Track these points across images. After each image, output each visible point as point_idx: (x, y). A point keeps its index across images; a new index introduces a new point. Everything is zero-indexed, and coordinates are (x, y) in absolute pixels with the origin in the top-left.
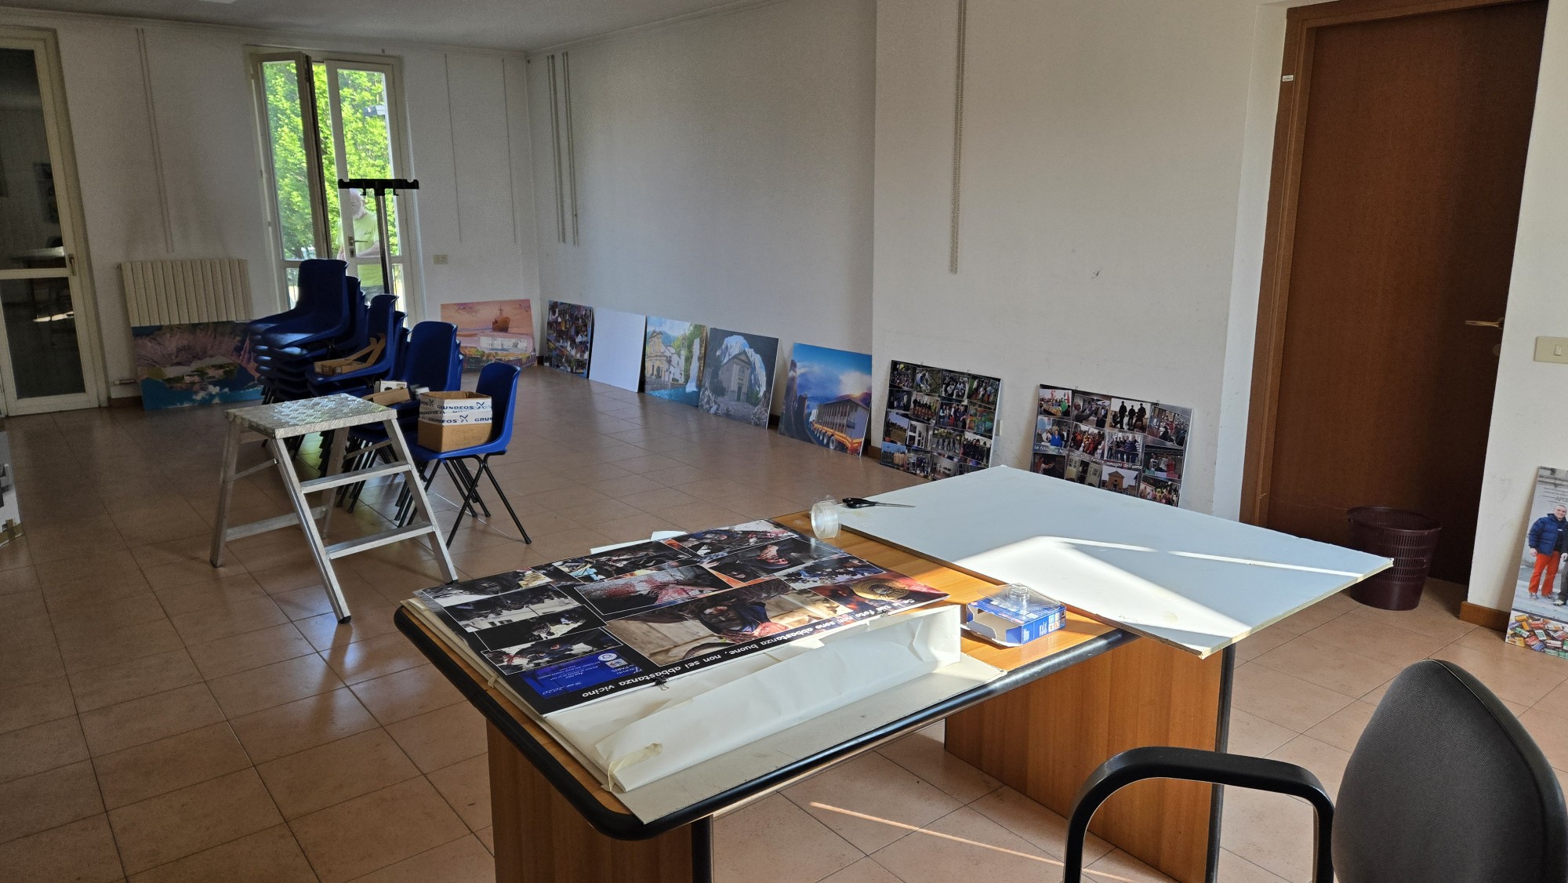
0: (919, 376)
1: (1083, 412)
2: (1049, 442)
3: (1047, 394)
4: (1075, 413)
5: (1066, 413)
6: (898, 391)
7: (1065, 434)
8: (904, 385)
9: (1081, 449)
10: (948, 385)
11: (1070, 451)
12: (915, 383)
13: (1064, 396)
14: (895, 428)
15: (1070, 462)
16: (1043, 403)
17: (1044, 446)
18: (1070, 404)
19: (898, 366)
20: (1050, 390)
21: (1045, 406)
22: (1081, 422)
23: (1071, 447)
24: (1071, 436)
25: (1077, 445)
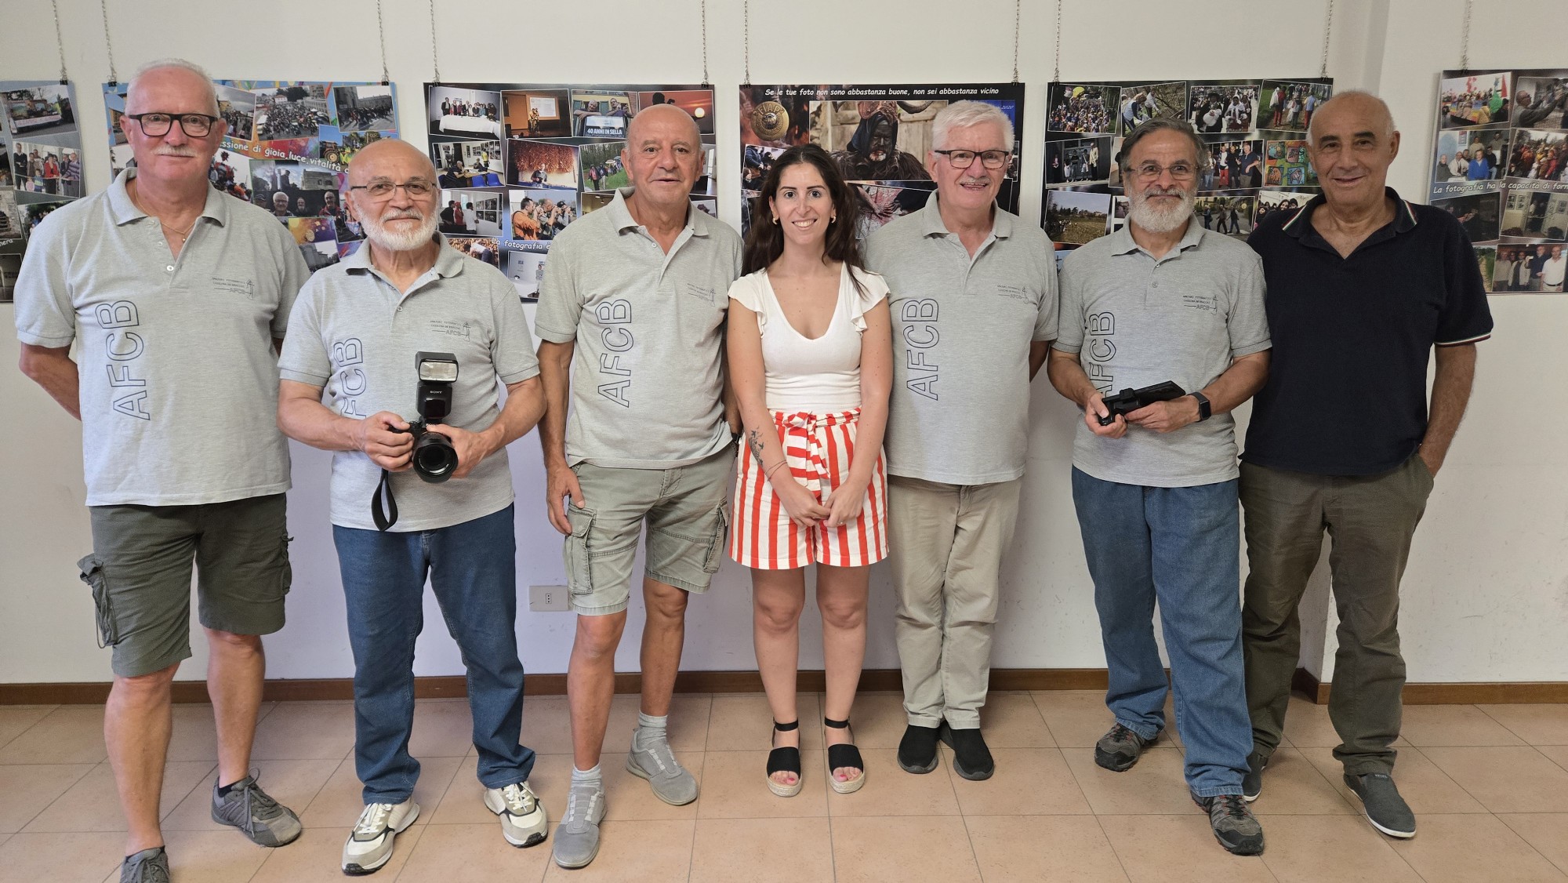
0: (1126, 106)
1: (1537, 105)
2: (1465, 174)
3: (1458, 87)
4: (1518, 111)
5: (1501, 115)
6: (1075, 144)
7: (1498, 154)
8: (1087, 129)
9: (1533, 173)
10: (1205, 109)
11: (1508, 182)
12: (1119, 118)
13: (1496, 84)
14: (1074, 219)
15: (1510, 201)
16: (1449, 105)
17: (1452, 185)
18: (1508, 98)
19: (1067, 94)
20: (1465, 79)
21: (1454, 110)
22: (1531, 125)
23: (1510, 173)
24: (1510, 155)
25: (1522, 166)
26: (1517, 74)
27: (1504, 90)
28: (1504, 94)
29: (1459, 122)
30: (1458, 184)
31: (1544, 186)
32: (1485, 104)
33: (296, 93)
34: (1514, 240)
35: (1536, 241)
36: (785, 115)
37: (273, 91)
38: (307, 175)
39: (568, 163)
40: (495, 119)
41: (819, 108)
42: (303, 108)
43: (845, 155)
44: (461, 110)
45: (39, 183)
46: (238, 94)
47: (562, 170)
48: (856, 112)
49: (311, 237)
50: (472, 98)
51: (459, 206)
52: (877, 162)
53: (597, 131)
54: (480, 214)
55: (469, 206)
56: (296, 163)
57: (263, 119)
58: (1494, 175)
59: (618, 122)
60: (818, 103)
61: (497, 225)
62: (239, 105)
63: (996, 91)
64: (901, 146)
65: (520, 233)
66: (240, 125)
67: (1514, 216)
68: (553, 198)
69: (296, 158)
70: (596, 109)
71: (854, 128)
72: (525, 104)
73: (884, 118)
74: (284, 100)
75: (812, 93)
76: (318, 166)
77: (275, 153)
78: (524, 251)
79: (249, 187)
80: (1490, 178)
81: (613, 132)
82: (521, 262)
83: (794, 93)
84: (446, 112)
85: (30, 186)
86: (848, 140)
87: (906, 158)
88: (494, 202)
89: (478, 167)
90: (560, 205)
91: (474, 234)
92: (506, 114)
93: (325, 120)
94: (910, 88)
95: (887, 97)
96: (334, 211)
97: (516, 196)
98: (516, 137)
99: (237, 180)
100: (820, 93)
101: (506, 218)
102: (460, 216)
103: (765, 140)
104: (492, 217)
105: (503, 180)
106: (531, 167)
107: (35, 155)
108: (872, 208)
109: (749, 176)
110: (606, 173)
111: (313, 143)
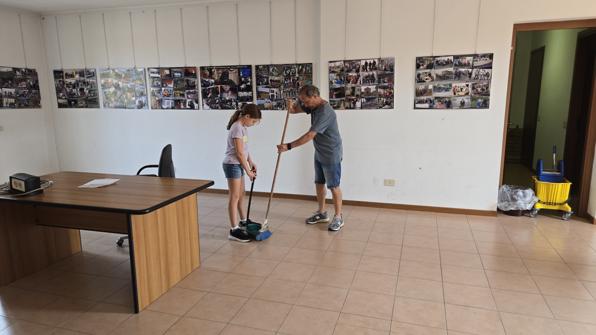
0: (271, 69)
1: (350, 68)
2: (336, 83)
3: (332, 65)
4: (346, 69)
5: (342, 70)
6: (262, 78)
7: (343, 78)
8: (264, 75)
9: (351, 82)
10: (287, 70)
12: (270, 72)
13: (340, 64)
14: (263, 93)
15: (347, 89)
16: (331, 68)
17: (334, 85)
18: (343, 66)
19: (259, 67)
20: (334, 63)
21: (332, 70)
22: (349, 72)
23: (346, 83)
24: (345, 79)
25: (348, 81)
26: (345, 61)
27: (342, 65)
28: (342, 66)
29: (333, 72)
30: (335, 85)
31: (354, 85)
32: (339, 68)
33: (128, 71)
34: (349, 97)
35: (354, 98)
36: (208, 72)
37: (125, 70)
38: (130, 85)
39: (171, 82)
40: (159, 74)
41: (214, 71)
42: (130, 73)
43: (219, 80)
44: (153, 73)
45: (90, 86)
46: (119, 71)
47: (170, 84)
48: (221, 71)
49: (131, 96)
50: (155, 70)
51: (154, 91)
52: (226, 81)
53: (176, 76)
54: (157, 92)
55: (155, 91)
56: (129, 83)
57: (124, 75)
58: (342, 83)
59: (180, 74)
60: (214, 70)
61: (160, 94)
62: (120, 73)
63: (247, 67)
64: (230, 78)
65: (164, 96)
66: (120, 76)
67: (348, 92)
68: (169, 89)
69: (129, 82)
70: (176, 72)
71: (221, 75)
72: (164, 71)
73: (226, 72)
74: (127, 72)
75: (212, 68)
76: (132, 84)
77: (126, 81)
78: (165, 99)
79: (122, 87)
80: (342, 84)
81: (179, 76)
82: (164, 102)
83: (209, 68)
84: (151, 73)
85: (89, 87)
86: (220, 77)
87: (231, 80)
88: (159, 90)
89: (157, 83)
90: (170, 91)
91: (156, 96)
92: (161, 73)
93: (133, 75)
94: (231, 66)
95: (226, 68)
96: (135, 92)
97: (163, 89)
98: (163, 78)
99: (120, 86)
100: (214, 68)
101: (162, 93)
102: (154, 93)
103: (205, 77)
104: (159, 93)
105: (161, 86)
106: (165, 83)
107: (89, 81)
108: (225, 90)
109: (202, 84)
110: (178, 84)
111: (131, 79)
